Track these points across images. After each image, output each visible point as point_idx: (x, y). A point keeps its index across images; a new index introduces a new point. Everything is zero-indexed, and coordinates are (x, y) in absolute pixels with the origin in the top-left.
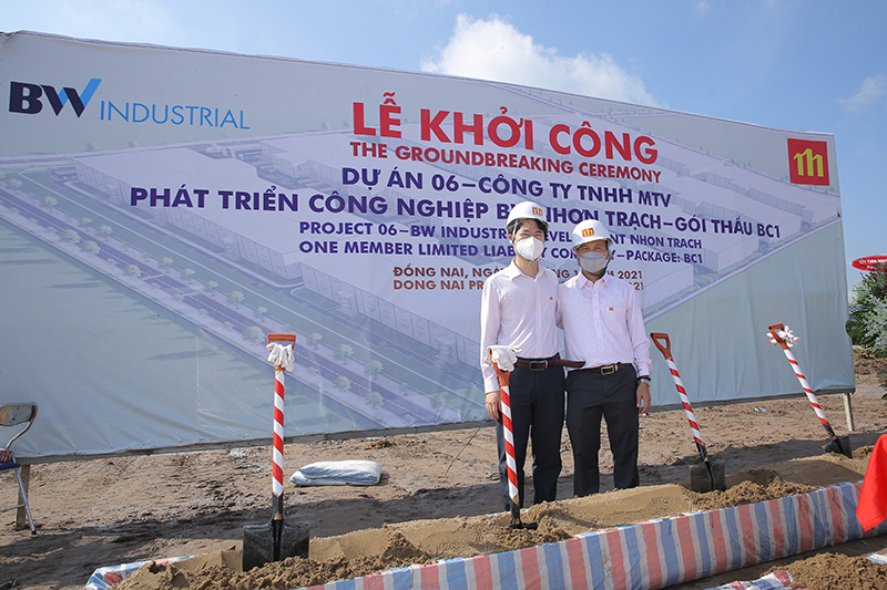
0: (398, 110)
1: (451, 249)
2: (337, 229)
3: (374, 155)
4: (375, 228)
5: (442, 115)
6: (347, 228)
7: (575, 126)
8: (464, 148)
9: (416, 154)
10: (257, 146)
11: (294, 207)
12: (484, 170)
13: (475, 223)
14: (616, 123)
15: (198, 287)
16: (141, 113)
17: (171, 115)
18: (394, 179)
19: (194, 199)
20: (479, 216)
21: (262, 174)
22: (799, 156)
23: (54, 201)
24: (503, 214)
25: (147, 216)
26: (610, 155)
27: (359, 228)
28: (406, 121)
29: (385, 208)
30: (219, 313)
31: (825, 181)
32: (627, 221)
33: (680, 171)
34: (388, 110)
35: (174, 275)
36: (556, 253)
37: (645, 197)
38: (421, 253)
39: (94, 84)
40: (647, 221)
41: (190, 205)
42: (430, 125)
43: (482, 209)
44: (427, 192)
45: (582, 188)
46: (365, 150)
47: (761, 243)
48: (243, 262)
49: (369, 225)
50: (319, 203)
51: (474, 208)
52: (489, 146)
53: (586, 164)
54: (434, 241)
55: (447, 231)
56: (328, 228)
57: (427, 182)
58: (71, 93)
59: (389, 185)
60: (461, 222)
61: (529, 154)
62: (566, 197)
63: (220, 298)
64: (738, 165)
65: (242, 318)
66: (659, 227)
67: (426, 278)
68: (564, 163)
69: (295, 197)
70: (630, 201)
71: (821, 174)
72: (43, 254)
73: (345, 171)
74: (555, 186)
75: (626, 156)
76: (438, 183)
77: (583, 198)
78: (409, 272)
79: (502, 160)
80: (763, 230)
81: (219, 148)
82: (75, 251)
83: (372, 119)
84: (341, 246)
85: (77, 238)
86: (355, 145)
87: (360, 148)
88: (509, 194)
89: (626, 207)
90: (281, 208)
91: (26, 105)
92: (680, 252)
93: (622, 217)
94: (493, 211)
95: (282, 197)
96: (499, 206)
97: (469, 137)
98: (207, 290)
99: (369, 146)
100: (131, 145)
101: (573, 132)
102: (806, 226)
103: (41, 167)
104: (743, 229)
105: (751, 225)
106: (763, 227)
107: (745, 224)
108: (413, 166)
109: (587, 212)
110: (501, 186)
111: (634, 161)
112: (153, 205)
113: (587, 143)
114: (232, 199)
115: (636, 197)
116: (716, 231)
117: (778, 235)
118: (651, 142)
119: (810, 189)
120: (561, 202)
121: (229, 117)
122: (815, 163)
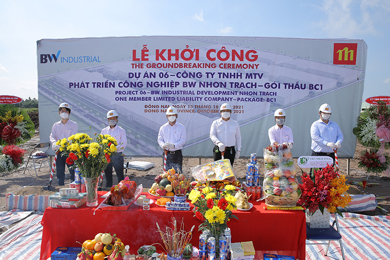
0: (148, 51)
1: (165, 99)
2: (127, 93)
3: (139, 68)
5: (164, 51)
6: (130, 93)
7: (218, 48)
8: (171, 62)
9: (154, 66)
10: (103, 67)
11: (114, 87)
12: (179, 70)
13: (174, 89)
14: (238, 46)
15: (87, 112)
16: (71, 60)
17: (79, 60)
18: (146, 75)
19: (86, 85)
20: (176, 87)
21: (104, 76)
22: (340, 52)
23: (51, 88)
24: (185, 86)
25: (74, 91)
26: (233, 59)
27: (134, 93)
28: (150, 54)
29: (142, 85)
30: (93, 119)
31: (354, 62)
32: (239, 86)
33: (269, 63)
34: (144, 51)
35: (81, 108)
36: (206, 99)
37: (249, 76)
38: (154, 100)
39: (59, 52)
40: (249, 85)
41: (84, 87)
42: (159, 55)
43: (177, 84)
44: (158, 79)
45: (220, 74)
46: (136, 66)
47: (310, 93)
48: (99, 104)
49: (137, 92)
50: (121, 85)
51: (174, 84)
52: (181, 61)
53: (222, 64)
54: (159, 96)
55: (164, 92)
56: (124, 93)
57: (157, 75)
58: (54, 55)
59: (144, 77)
60: (169, 89)
61: (197, 62)
62: (212, 77)
63: (93, 115)
64: (302, 58)
65: (99, 121)
66: (256, 87)
67: (156, 109)
68: (212, 65)
69: (114, 83)
70: (241, 78)
71: (352, 59)
72: (50, 103)
73: (130, 74)
74: (208, 74)
75: (241, 59)
76: (161, 75)
77: (220, 77)
78: (150, 107)
79: (186, 65)
80: (311, 87)
81: (92, 69)
83: (139, 55)
84: (128, 99)
85: (57, 98)
86: (133, 64)
87: (134, 65)
88: (188, 78)
89: (239, 80)
90: (110, 87)
91: (44, 61)
92: (265, 97)
93: (237, 84)
94: (181, 84)
95: (110, 83)
96: (184, 82)
97: (173, 58)
98: (89, 113)
99: (137, 65)
100: (69, 70)
101: (217, 52)
102: (339, 84)
103: (48, 78)
104: (300, 87)
105: (305, 85)
106: (313, 85)
107: (301, 84)
108: (152, 70)
109: (221, 83)
110: (185, 75)
111: (245, 61)
112: (75, 87)
113: (223, 55)
114: (96, 85)
115: (244, 76)
116: (286, 88)
117: (321, 89)
118: (255, 52)
119: (345, 67)
120: (210, 80)
121: (95, 59)
122: (349, 54)
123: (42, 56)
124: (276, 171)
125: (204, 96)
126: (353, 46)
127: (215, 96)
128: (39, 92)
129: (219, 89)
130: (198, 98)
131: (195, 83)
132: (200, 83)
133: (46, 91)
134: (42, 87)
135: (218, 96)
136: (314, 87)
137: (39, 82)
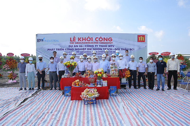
0: (75, 38)
1: (81, 54)
3: (72, 44)
5: (81, 38)
6: (69, 52)
7: (99, 37)
8: (83, 42)
9: (77, 43)
10: (60, 43)
11: (64, 50)
12: (86, 44)
13: (84, 51)
14: (105, 36)
16: (48, 41)
17: (51, 41)
18: (75, 46)
19: (54, 50)
21: (60, 47)
22: (140, 38)
23: (41, 50)
26: (104, 41)
27: (71, 52)
29: (74, 50)
31: (144, 41)
33: (116, 42)
37: (109, 46)
39: (44, 38)
40: (109, 49)
42: (79, 39)
43: (85, 49)
44: (79, 47)
45: (100, 45)
50: (66, 49)
52: (87, 41)
53: (100, 42)
54: (79, 53)
55: (81, 52)
56: (67, 52)
57: (79, 46)
58: (42, 39)
60: (83, 51)
61: (92, 42)
64: (127, 40)
66: (112, 50)
67: (78, 57)
68: (97, 42)
73: (69, 46)
74: (96, 45)
76: (80, 46)
77: (100, 47)
79: (88, 43)
81: (56, 44)
83: (72, 40)
84: (68, 54)
86: (70, 43)
89: (106, 48)
91: (38, 41)
94: (87, 49)
95: (62, 49)
97: (84, 40)
100: (47, 44)
101: (99, 38)
102: (140, 49)
103: (40, 47)
108: (77, 45)
109: (100, 49)
110: (88, 46)
111: (108, 41)
112: (50, 50)
113: (101, 39)
114: (57, 49)
115: (108, 46)
116: (122, 50)
117: (134, 50)
118: (111, 38)
119: (141, 43)
120: (96, 48)
121: (57, 41)
122: (142, 38)
123: (38, 39)
124: (113, 69)
126: (144, 36)
128: (36, 52)
129: (99, 51)
131: (91, 49)
132: (93, 49)
133: (39, 52)
135: (99, 53)
136: (131, 49)
137: (36, 49)
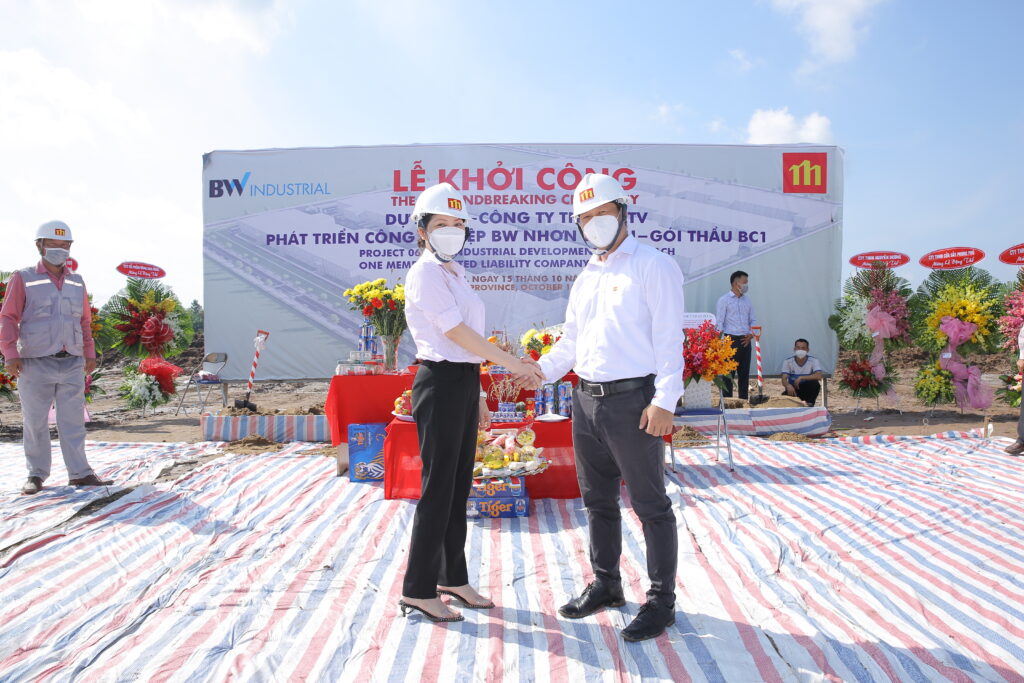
0: (423, 172)
2: (382, 254)
3: (406, 204)
4: (406, 252)
5: (454, 172)
6: (388, 253)
7: (559, 166)
8: (468, 194)
10: (335, 204)
11: (356, 241)
12: (483, 208)
13: (476, 245)
14: (597, 161)
15: (302, 292)
16: (271, 190)
17: (287, 190)
19: (300, 239)
20: (478, 240)
21: (338, 221)
22: (795, 169)
23: (230, 245)
24: (497, 238)
25: (275, 251)
27: (396, 253)
28: (428, 179)
30: (314, 306)
31: (822, 189)
33: (659, 192)
34: (416, 173)
35: (290, 284)
36: (538, 263)
39: (247, 175)
41: (297, 243)
43: (481, 235)
45: (563, 214)
46: (401, 201)
47: (741, 248)
48: (327, 276)
49: (402, 251)
50: (372, 238)
51: (475, 234)
52: (488, 191)
56: (376, 253)
58: (236, 182)
61: (518, 194)
62: (549, 221)
63: (314, 298)
64: (722, 182)
65: (327, 310)
68: (548, 197)
69: (357, 234)
71: (818, 182)
72: (227, 275)
73: (388, 216)
74: (540, 214)
77: (564, 221)
79: (497, 200)
80: (742, 236)
81: (313, 208)
82: (241, 272)
83: (406, 181)
84: (384, 265)
85: (242, 265)
86: (394, 198)
87: (397, 200)
88: (502, 223)
90: (349, 242)
91: (216, 192)
94: (489, 236)
95: (349, 235)
96: (494, 232)
97: (473, 186)
98: (308, 293)
99: (403, 198)
100: (266, 210)
101: (557, 173)
102: (798, 231)
103: (224, 227)
104: (720, 237)
105: (730, 233)
106: (746, 234)
107: (723, 233)
109: (567, 232)
110: (496, 218)
112: (278, 244)
113: (570, 179)
114: (320, 238)
116: (692, 240)
117: (764, 240)
118: (630, 172)
119: (805, 197)
120: (545, 226)
121: (319, 188)
122: (813, 173)
123: (212, 183)
125: (533, 258)
126: (819, 158)
127: (554, 258)
128: (205, 256)
129: (563, 244)
130: (521, 261)
131: (516, 232)
132: (526, 233)
133: (220, 252)
134: (210, 244)
135: (560, 257)
136: (748, 236)
137: (205, 235)
